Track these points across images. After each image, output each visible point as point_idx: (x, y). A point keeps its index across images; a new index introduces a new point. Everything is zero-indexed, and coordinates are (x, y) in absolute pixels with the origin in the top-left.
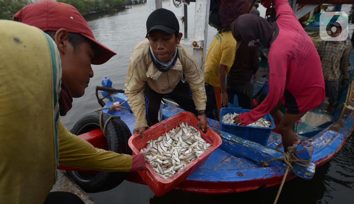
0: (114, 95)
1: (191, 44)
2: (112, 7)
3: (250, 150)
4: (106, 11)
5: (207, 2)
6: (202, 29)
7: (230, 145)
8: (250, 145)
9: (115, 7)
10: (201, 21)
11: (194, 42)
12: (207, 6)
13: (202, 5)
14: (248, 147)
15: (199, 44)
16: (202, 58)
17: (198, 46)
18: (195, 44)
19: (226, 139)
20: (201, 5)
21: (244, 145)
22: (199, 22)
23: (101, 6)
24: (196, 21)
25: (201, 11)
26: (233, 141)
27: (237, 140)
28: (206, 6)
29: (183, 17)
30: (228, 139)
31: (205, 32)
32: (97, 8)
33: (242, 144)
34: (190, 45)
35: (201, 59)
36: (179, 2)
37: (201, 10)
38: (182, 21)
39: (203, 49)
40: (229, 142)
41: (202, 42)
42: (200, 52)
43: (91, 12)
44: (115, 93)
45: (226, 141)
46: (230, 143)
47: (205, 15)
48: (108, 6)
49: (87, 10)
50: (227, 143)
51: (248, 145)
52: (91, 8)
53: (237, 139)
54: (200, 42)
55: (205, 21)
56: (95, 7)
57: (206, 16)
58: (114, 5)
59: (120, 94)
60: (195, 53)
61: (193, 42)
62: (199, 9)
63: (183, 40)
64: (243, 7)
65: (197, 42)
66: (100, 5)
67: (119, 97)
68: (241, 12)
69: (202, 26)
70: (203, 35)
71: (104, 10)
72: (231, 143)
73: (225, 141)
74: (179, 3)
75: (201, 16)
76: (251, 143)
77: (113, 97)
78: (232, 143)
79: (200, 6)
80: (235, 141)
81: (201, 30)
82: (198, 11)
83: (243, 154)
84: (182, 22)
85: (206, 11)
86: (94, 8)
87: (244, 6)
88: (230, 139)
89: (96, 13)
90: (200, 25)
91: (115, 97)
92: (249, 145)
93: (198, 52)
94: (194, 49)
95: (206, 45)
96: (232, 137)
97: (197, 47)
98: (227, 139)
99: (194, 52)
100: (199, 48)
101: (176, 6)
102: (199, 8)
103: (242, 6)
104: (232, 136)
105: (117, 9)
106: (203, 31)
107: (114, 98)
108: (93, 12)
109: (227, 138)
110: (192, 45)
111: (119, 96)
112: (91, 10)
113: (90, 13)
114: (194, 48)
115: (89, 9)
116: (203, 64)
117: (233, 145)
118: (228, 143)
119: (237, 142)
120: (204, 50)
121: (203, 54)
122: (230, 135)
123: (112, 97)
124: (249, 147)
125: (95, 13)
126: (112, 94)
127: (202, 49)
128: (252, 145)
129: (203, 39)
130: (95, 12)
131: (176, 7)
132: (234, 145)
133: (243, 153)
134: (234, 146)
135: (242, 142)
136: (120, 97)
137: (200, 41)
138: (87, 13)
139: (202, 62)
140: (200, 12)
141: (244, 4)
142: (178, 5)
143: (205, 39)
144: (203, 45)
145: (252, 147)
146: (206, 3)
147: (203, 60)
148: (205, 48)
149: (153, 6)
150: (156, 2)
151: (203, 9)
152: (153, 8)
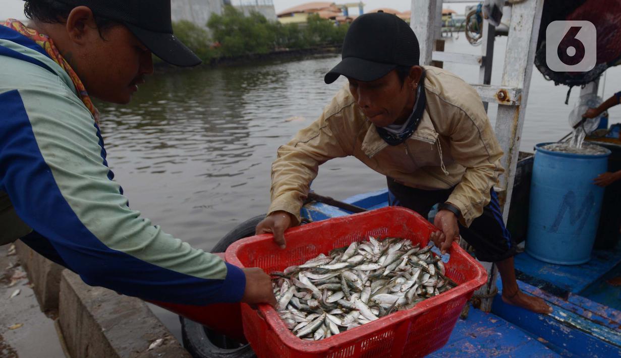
0: (312, 207)
1: (495, 96)
2: (324, 43)
3: (608, 347)
4: (311, 50)
5: (535, 10)
6: (520, 65)
7: (562, 332)
8: (610, 336)
9: (332, 43)
10: (520, 50)
11: (501, 92)
12: (534, 18)
13: (525, 16)
14: (604, 340)
15: (511, 96)
16: (516, 128)
17: (508, 101)
18: (502, 96)
19: (554, 318)
20: (521, 16)
21: (594, 335)
22: (516, 51)
23: (302, 38)
24: (509, 49)
25: (522, 28)
26: (569, 325)
27: (579, 324)
28: (531, 19)
29: (483, 58)
30: (558, 319)
31: (525, 72)
32: (293, 41)
33: (590, 333)
34: (492, 97)
35: (512, 129)
36: (478, 33)
37: (521, 26)
38: (481, 64)
39: (518, 107)
40: (561, 325)
41: (519, 91)
42: (512, 114)
43: (279, 48)
44: (315, 204)
45: (554, 324)
46: (562, 329)
47: (529, 37)
48: (317, 39)
49: (270, 43)
50: (554, 330)
51: (604, 337)
52: (281, 40)
53: (579, 321)
54: (514, 92)
55: (528, 49)
56: (289, 40)
57: (531, 38)
58: (330, 39)
59: (326, 206)
60: (502, 116)
61: (498, 91)
62: (518, 24)
63: (478, 87)
64: (613, 36)
65: (507, 91)
66: (301, 36)
67: (322, 211)
68: (608, 47)
69: (520, 59)
70: (521, 77)
71: (307, 47)
72: (565, 328)
73: (552, 323)
74: (477, 36)
75: (520, 39)
76: (612, 332)
77: (310, 211)
78: (566, 330)
79: (519, 18)
80: (573, 324)
81: (517, 67)
82: (515, 28)
83: (592, 356)
84: (481, 67)
85: (530, 29)
86: (287, 41)
87: (615, 34)
88: (562, 320)
89: (290, 52)
90: (516, 56)
91: (314, 211)
92: (606, 336)
93: (507, 112)
94: (500, 106)
95: (526, 100)
96: (569, 317)
97: (505, 103)
98: (556, 319)
99: (499, 114)
100: (511, 103)
102: (518, 22)
103: (611, 35)
104: (567, 315)
105: (335, 47)
106: (522, 70)
107: (312, 213)
108: (283, 49)
109: (556, 317)
110: (497, 98)
111: (324, 209)
112: (279, 44)
113: (277, 50)
114: (501, 103)
115: (275, 43)
116: (516, 141)
117: (568, 334)
118: (558, 329)
119: (578, 327)
120: (521, 109)
121: (518, 118)
122: (564, 312)
123: (308, 211)
124: (607, 340)
125: (286, 52)
126: (308, 204)
127: (515, 107)
128: (614, 338)
129: (521, 86)
130: (287, 49)
132: (572, 333)
133: (592, 354)
134: (570, 336)
135: (589, 329)
136: (325, 212)
137: (513, 90)
138: (271, 51)
139: (513, 135)
140: (520, 30)
141: (616, 31)
142: (476, 40)
143: (524, 87)
144: (520, 99)
145: (613, 341)
146: (534, 12)
147: (517, 131)
148: (523, 105)
149: (423, 15)
150: (430, 8)
151: (525, 24)
152: (422, 20)
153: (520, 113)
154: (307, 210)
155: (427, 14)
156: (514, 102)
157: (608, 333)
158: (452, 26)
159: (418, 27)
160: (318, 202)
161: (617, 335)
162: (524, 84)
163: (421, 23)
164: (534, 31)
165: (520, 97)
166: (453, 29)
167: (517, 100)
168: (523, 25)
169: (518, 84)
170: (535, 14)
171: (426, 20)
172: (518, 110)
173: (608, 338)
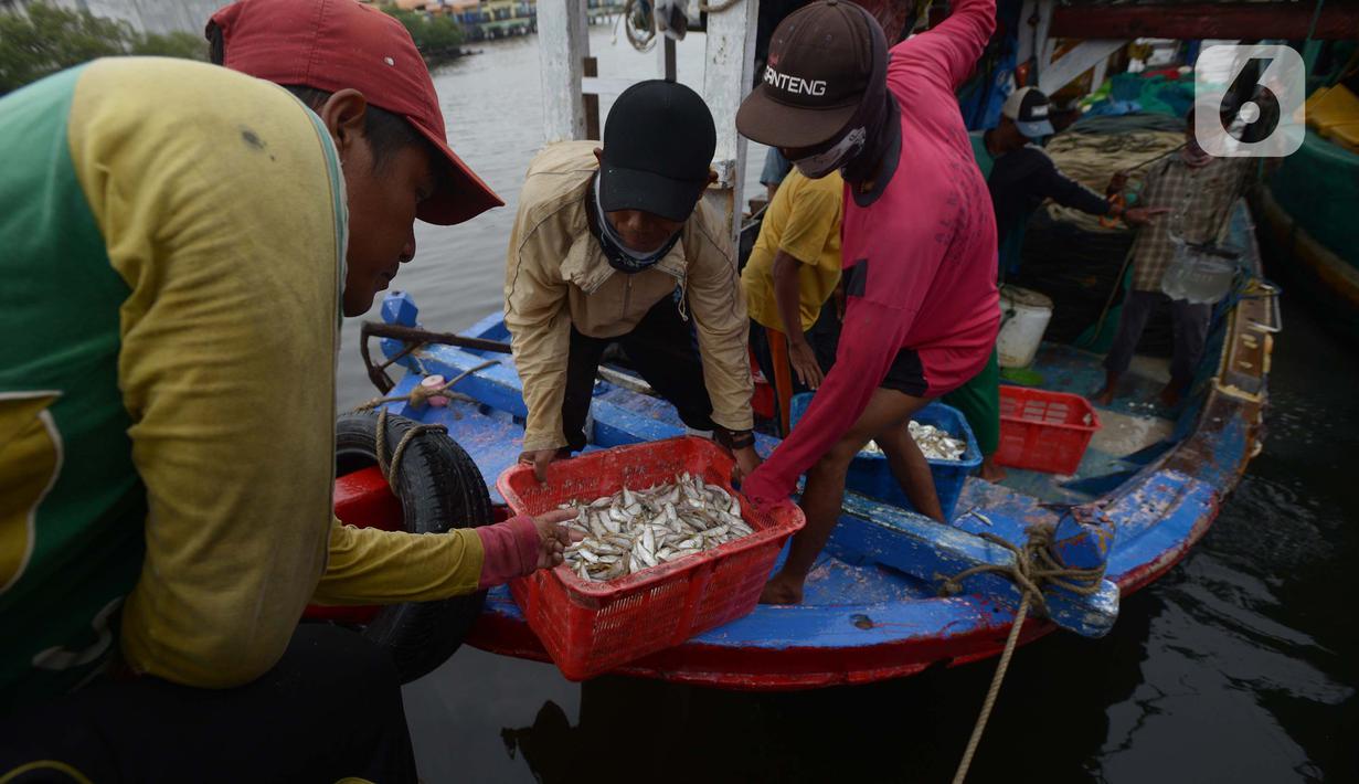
0: (424, 352)
3: (895, 538)
5: (746, 28)
8: (896, 520)
10: (727, 96)
12: (745, 41)
13: (730, 40)
14: (889, 528)
20: (724, 39)
21: (874, 521)
22: (720, 97)
25: (726, 59)
27: (852, 505)
28: (741, 43)
33: (868, 519)
36: (645, 30)
37: (725, 56)
39: (731, 190)
41: (730, 165)
42: (724, 200)
44: (428, 347)
47: (740, 74)
51: (887, 522)
53: (850, 501)
54: (723, 168)
57: (742, 76)
59: (444, 348)
62: (719, 52)
67: (440, 359)
69: (727, 111)
70: (733, 142)
74: (646, 35)
75: (725, 78)
76: (900, 513)
77: (421, 360)
79: (720, 43)
81: (724, 124)
82: (715, 60)
83: (873, 551)
85: (741, 61)
90: (720, 106)
91: (427, 360)
92: (891, 521)
93: (715, 200)
95: (743, 177)
101: (638, 45)
102: (719, 49)
105: (431, 55)
107: (425, 362)
111: (443, 355)
119: (849, 510)
120: (735, 193)
121: (733, 206)
124: (893, 527)
126: (416, 350)
127: (728, 192)
128: (903, 521)
129: (732, 156)
131: (638, 49)
133: (872, 548)
135: (867, 512)
136: (446, 361)
137: (722, 163)
140: (723, 64)
142: (644, 43)
143: (738, 156)
144: (733, 177)
145: (902, 528)
146: (744, 32)
148: (739, 186)
149: (559, 41)
150: (569, 29)
151: (732, 53)
152: (559, 50)
153: (736, 199)
154: (417, 359)
155: (566, 40)
156: (724, 183)
157: (893, 515)
158: (608, 5)
159: (554, 62)
160: (431, 343)
161: (907, 517)
162: (738, 152)
163: (559, 56)
164: (747, 62)
165: (734, 173)
166: (611, 10)
167: (730, 180)
168: (728, 55)
169: (728, 153)
170: (746, 34)
171: (566, 50)
172: (732, 195)
173: (894, 523)
